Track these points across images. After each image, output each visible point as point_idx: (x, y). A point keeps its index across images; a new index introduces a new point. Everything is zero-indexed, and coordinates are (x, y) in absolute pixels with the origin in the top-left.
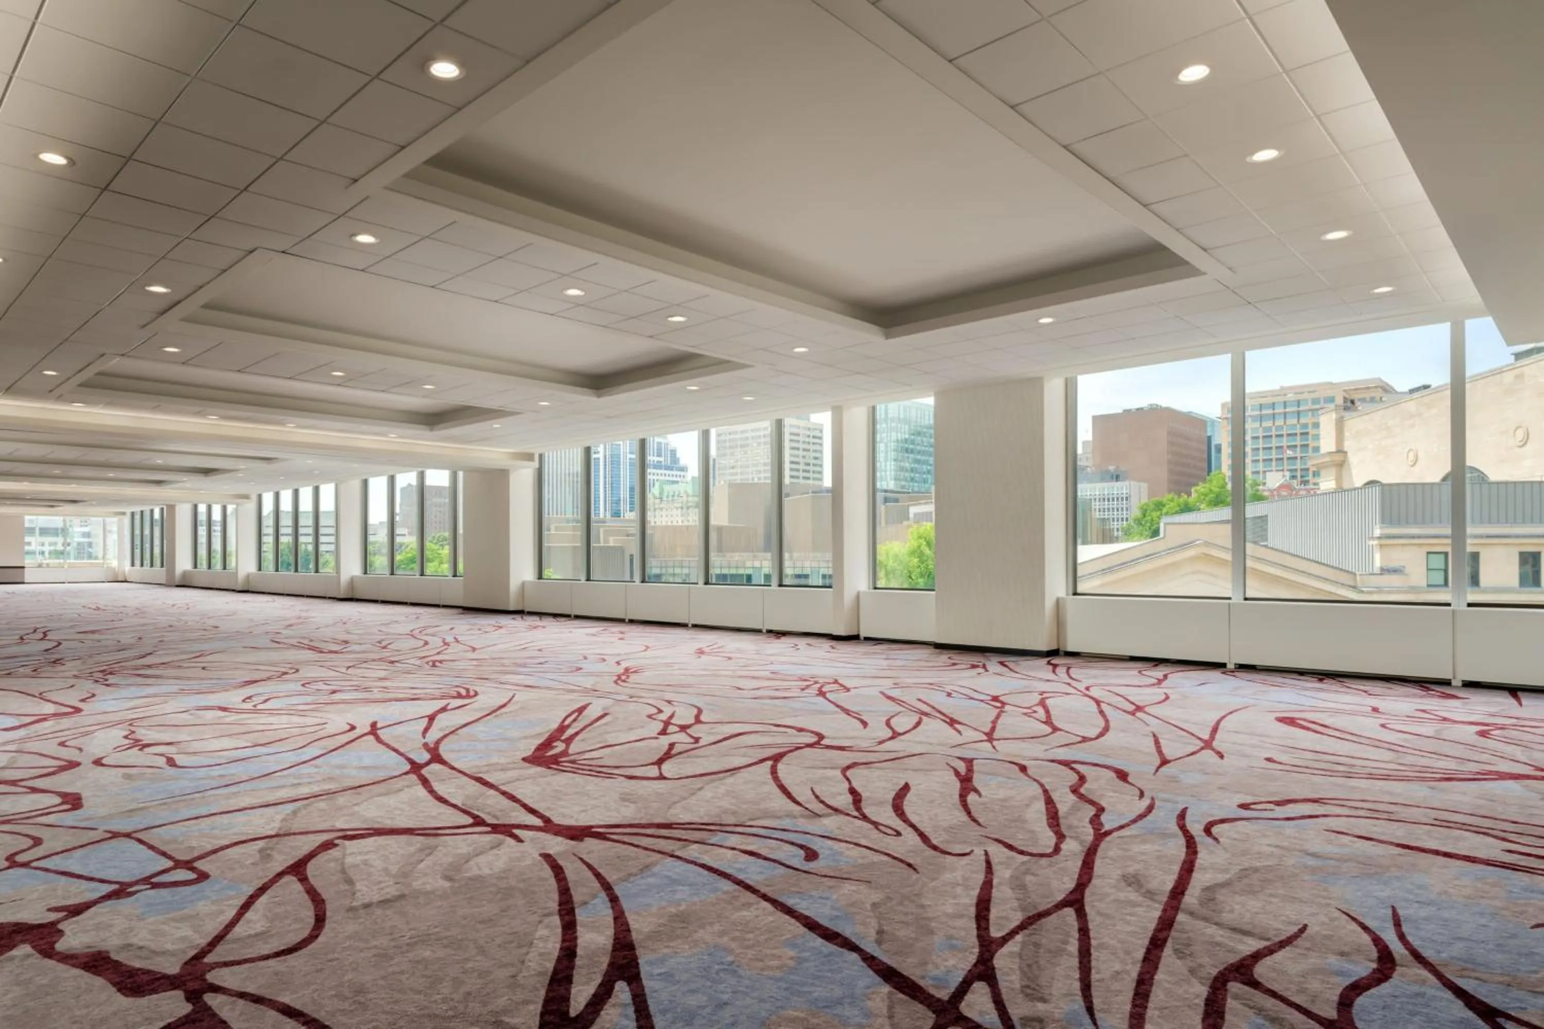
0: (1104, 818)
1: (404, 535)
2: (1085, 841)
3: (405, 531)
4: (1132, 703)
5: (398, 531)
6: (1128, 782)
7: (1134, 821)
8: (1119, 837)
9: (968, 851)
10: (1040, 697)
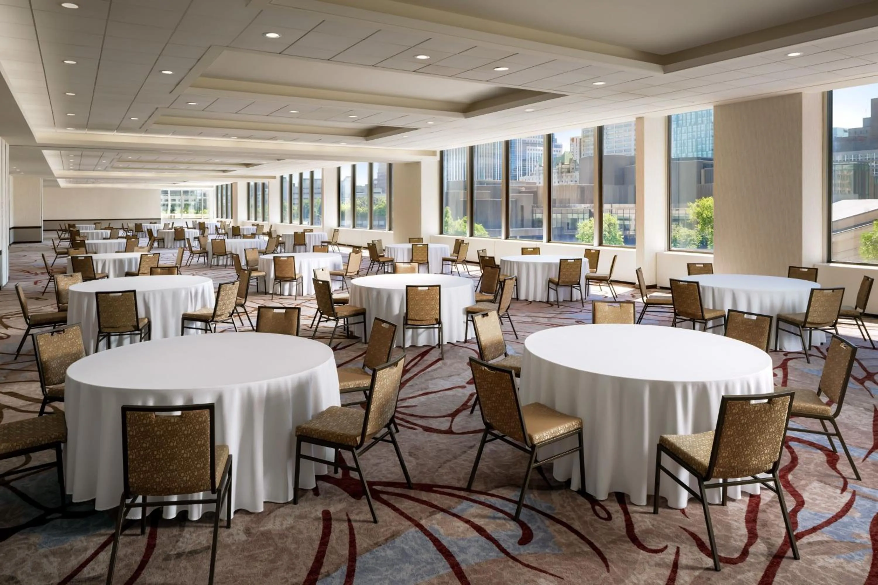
0: (801, 515)
1: (380, 193)
2: (773, 545)
3: (380, 190)
4: (865, 369)
5: (374, 190)
6: (835, 469)
7: (828, 523)
8: (810, 544)
9: (661, 546)
10: (785, 358)
